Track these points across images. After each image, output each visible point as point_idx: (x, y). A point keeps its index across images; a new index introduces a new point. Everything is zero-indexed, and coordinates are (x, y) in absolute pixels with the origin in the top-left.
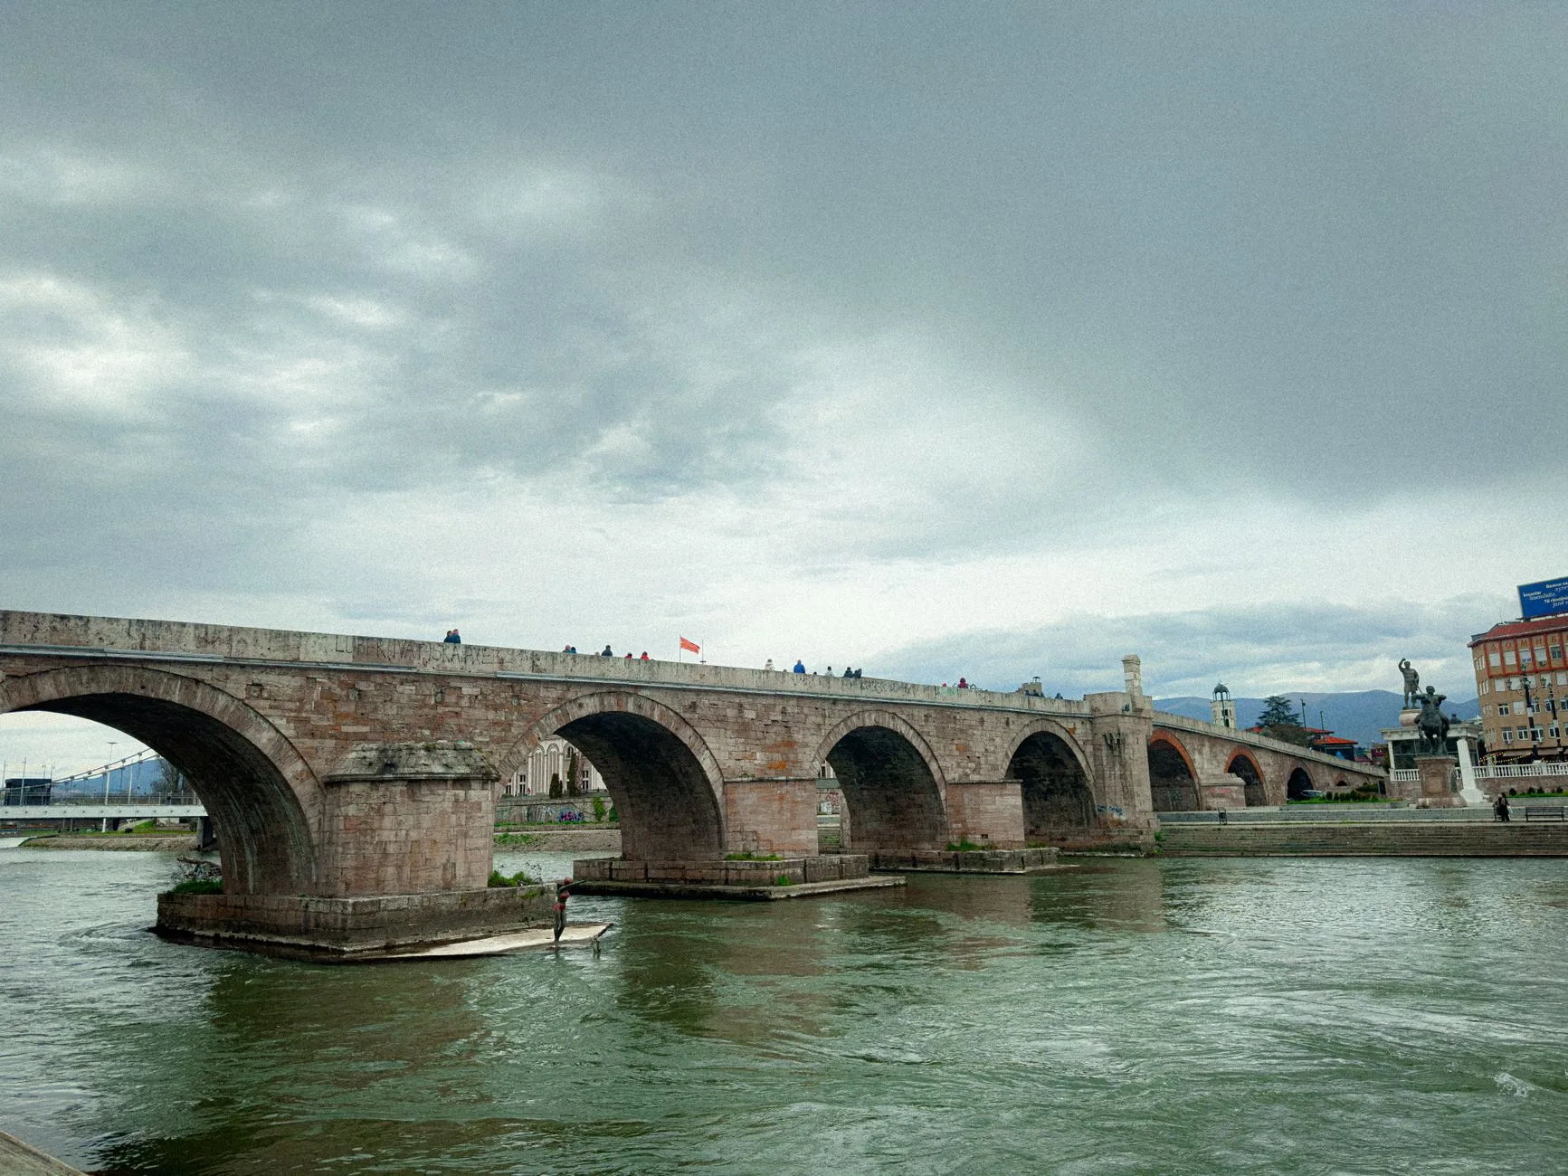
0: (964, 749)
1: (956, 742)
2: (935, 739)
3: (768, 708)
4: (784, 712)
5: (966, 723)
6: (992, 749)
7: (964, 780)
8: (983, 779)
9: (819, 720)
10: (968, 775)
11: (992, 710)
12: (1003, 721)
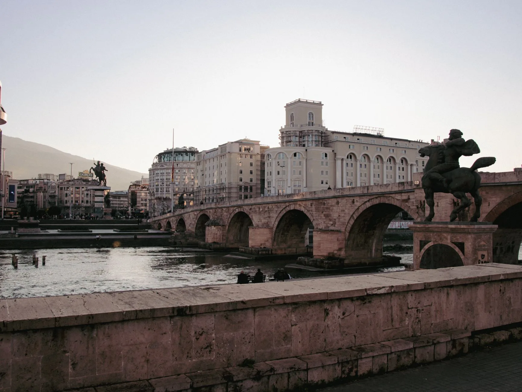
0: (327, 216)
1: (324, 213)
2: (315, 213)
3: (265, 207)
4: (268, 208)
5: (329, 204)
6: (343, 215)
7: (327, 229)
8: (337, 229)
9: (276, 209)
10: (329, 227)
11: (343, 197)
12: (350, 201)
